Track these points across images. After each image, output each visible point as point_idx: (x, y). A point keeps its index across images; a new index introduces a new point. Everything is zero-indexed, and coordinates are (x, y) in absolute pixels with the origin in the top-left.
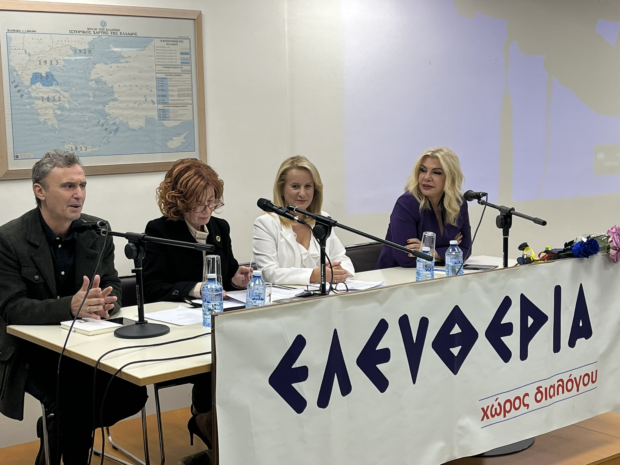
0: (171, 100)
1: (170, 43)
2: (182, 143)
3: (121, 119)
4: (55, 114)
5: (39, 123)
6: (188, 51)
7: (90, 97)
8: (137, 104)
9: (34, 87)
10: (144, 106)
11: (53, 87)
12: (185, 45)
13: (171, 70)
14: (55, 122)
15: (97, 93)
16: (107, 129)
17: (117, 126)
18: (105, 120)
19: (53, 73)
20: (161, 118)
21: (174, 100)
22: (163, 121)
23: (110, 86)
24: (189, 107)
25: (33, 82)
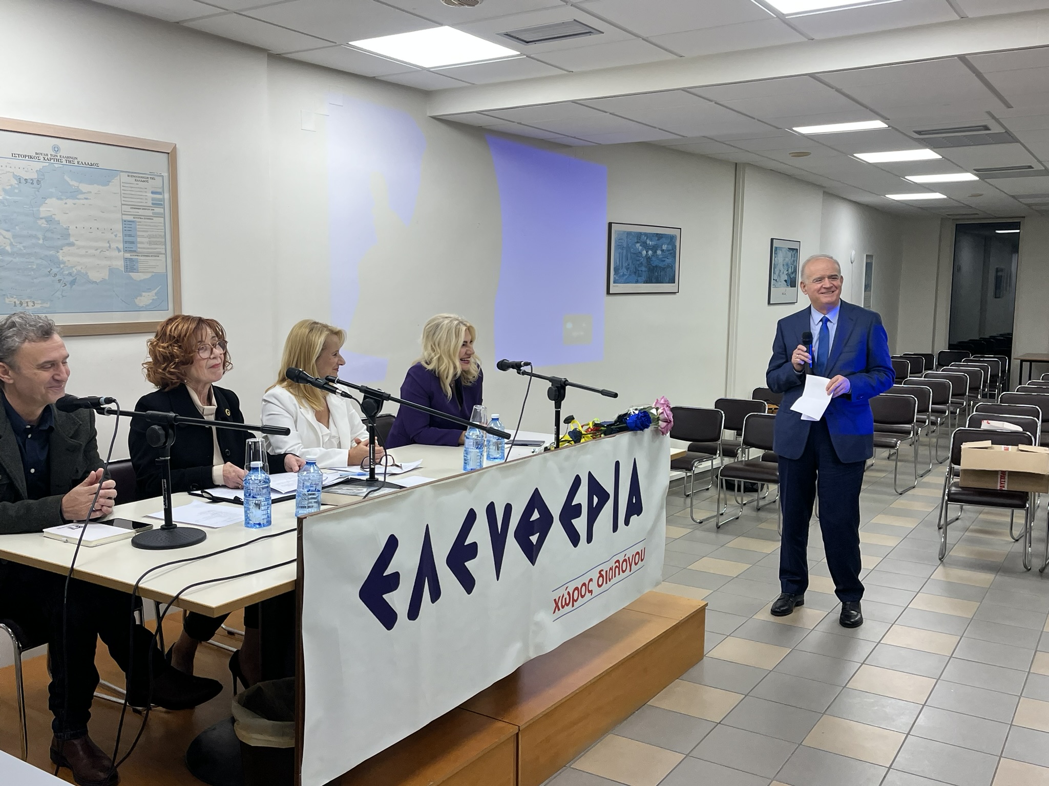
0: (139, 248)
1: (139, 179)
2: (153, 299)
6: (160, 190)
7: (39, 239)
8: (99, 251)
10: (107, 253)
12: (158, 182)
13: (141, 212)
15: (49, 235)
16: (61, 280)
17: (74, 277)
18: (58, 270)
20: (128, 270)
21: (144, 248)
22: (131, 274)
23: (65, 226)
24: (162, 257)
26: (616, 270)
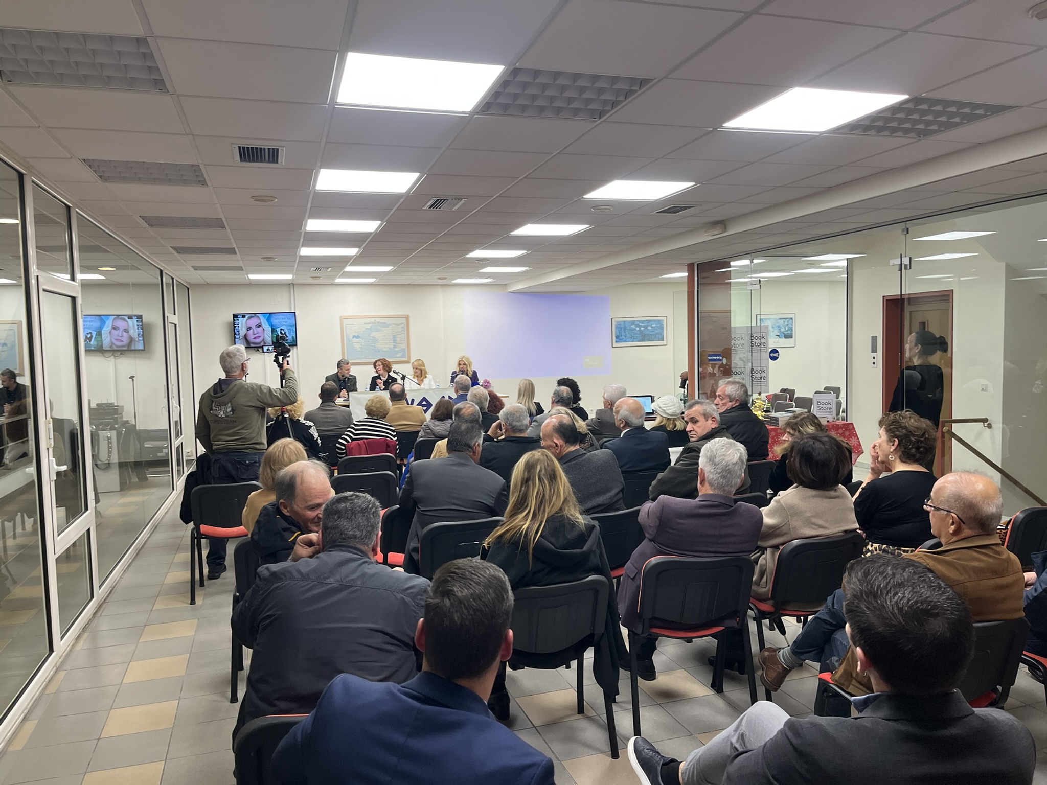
0: (398, 343)
1: (397, 325)
2: (401, 355)
3: (380, 347)
5: (355, 349)
6: (404, 327)
9: (353, 340)
11: (359, 339)
13: (398, 333)
14: (361, 348)
15: (373, 341)
19: (359, 335)
23: (377, 338)
24: (404, 344)
25: (353, 338)
26: (617, 337)
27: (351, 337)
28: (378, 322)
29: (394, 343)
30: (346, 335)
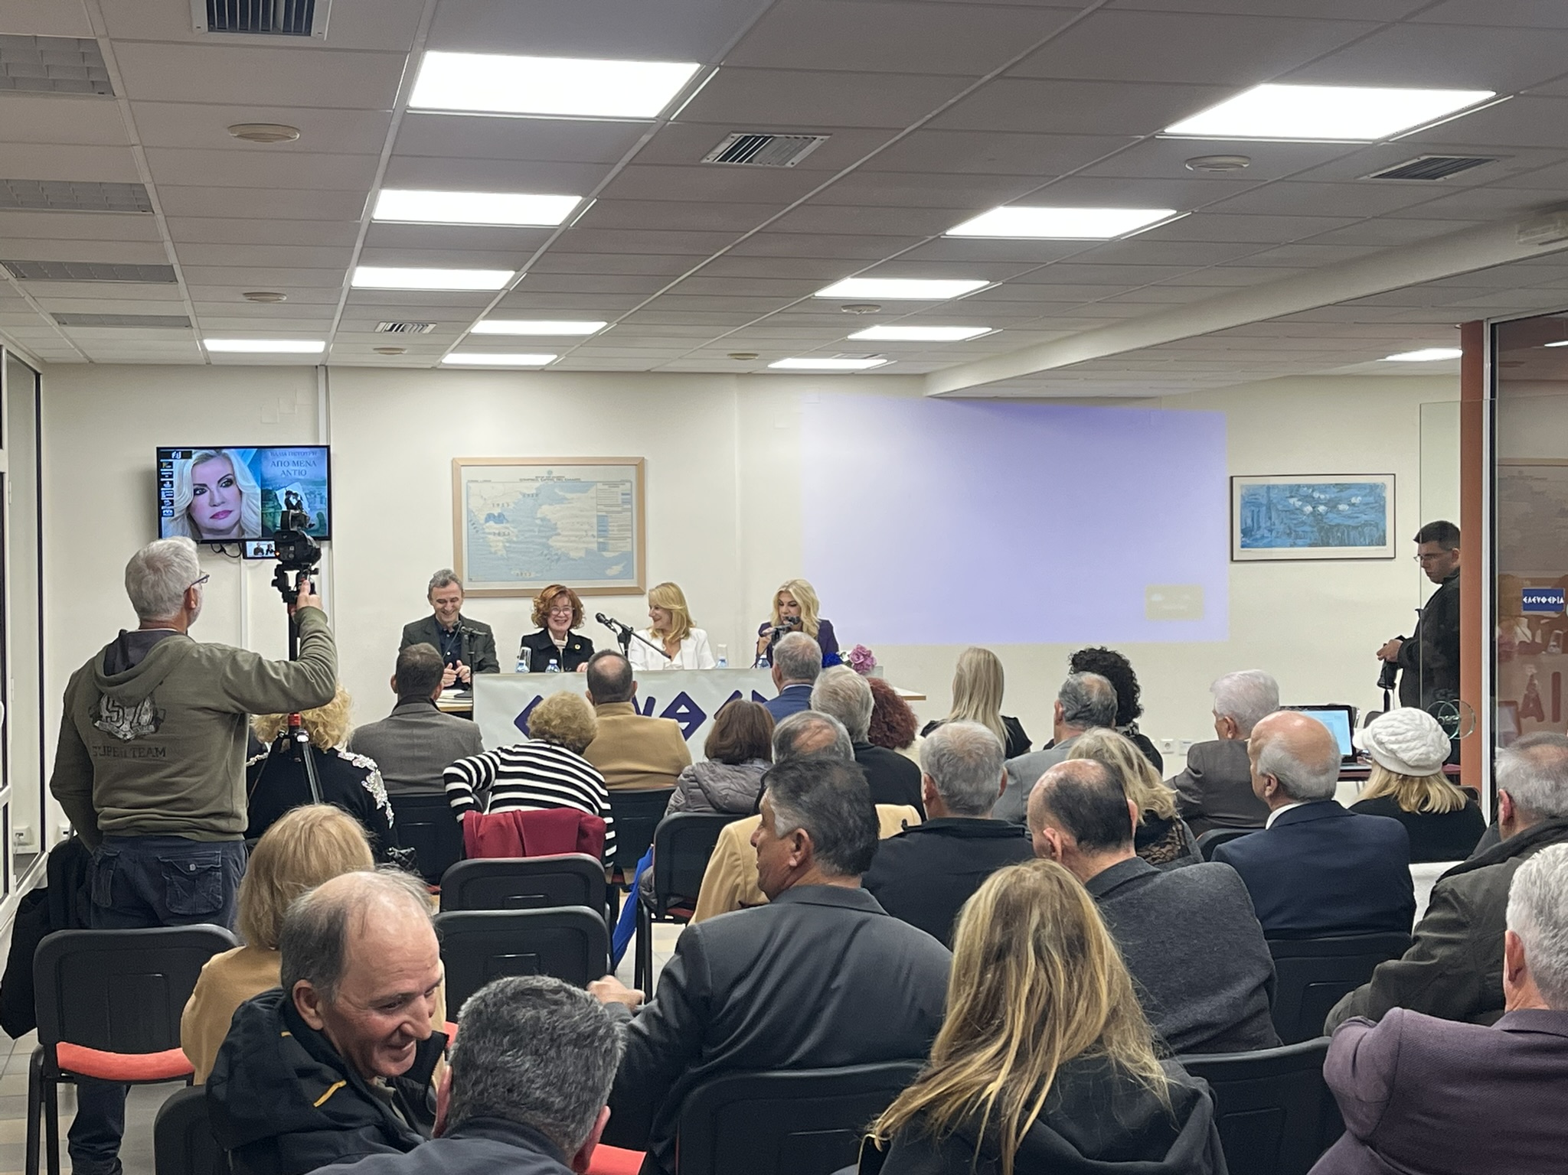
0: (610, 534)
1: (611, 486)
2: (620, 571)
3: (563, 550)
4: (505, 547)
5: (491, 553)
6: (630, 492)
7: (535, 532)
8: (579, 538)
9: (487, 524)
10: (587, 539)
11: (504, 525)
12: (627, 487)
13: (612, 509)
14: (505, 552)
15: (542, 529)
17: (559, 556)
18: (548, 551)
19: (505, 513)
20: (601, 550)
21: (614, 534)
22: (603, 553)
23: (554, 523)
24: (629, 540)
25: (487, 521)
26: (1245, 532)
27: (482, 518)
28: (559, 478)
29: (599, 536)
30: (469, 511)
